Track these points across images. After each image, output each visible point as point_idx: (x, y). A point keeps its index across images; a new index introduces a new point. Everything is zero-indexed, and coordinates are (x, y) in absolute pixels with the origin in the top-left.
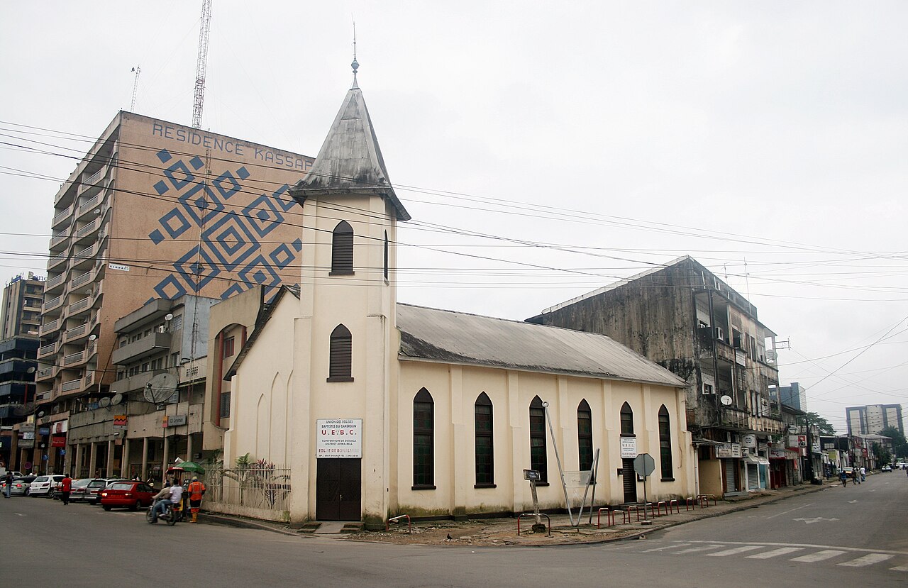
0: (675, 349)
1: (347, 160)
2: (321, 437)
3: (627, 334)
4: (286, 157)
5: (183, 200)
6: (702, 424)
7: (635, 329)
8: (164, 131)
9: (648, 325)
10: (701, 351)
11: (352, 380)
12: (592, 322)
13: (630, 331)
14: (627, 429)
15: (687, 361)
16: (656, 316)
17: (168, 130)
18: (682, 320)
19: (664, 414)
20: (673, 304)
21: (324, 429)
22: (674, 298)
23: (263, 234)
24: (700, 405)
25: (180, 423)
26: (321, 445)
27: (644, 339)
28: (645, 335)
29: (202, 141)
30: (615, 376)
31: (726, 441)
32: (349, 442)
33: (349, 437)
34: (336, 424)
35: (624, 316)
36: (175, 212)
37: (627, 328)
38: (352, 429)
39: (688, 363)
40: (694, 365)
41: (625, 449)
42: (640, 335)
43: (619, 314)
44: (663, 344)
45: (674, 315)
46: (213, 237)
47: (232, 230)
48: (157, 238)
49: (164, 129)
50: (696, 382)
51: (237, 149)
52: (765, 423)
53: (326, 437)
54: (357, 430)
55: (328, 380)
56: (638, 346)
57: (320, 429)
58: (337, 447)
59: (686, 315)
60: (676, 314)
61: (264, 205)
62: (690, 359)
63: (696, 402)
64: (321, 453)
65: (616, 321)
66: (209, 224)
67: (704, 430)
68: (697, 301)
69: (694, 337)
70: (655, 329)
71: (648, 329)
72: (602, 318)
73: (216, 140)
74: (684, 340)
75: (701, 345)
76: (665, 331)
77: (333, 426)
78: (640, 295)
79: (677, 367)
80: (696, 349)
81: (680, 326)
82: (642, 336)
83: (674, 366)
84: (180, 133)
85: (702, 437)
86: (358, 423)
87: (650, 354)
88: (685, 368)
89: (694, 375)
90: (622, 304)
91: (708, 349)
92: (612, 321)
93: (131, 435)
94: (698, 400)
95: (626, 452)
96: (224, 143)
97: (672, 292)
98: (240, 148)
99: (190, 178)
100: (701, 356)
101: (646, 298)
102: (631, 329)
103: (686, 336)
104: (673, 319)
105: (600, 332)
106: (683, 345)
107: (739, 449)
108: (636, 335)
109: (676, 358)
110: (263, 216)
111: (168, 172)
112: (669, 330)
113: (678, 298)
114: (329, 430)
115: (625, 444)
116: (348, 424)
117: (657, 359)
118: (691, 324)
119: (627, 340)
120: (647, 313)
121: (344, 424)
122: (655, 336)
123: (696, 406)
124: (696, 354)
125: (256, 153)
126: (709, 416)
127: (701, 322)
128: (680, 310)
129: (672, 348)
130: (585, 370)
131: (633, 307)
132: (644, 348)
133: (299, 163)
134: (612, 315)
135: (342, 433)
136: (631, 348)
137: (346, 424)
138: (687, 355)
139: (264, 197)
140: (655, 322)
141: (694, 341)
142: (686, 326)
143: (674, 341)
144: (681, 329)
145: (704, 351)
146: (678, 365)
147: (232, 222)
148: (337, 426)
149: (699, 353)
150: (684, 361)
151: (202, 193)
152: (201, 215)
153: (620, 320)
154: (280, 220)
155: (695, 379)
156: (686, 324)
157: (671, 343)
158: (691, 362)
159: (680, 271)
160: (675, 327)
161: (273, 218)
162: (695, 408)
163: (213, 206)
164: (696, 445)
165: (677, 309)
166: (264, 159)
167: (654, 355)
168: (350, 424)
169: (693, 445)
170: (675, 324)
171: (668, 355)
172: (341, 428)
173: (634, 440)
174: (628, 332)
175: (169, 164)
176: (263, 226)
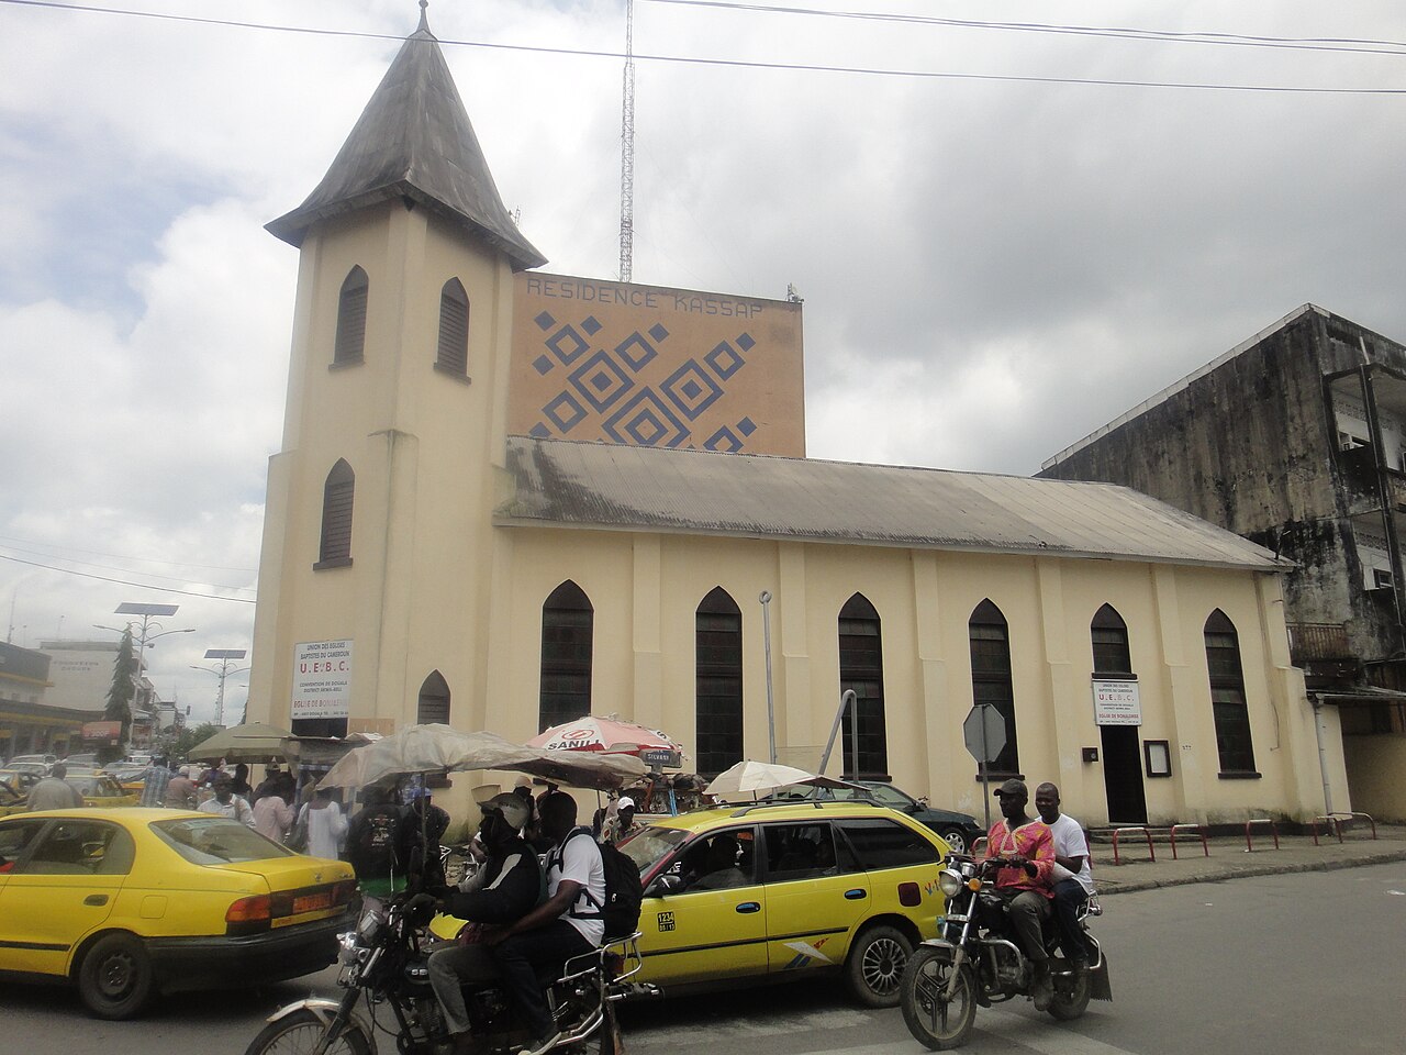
0: (1292, 500)
1: (371, 155)
2: (299, 678)
3: (1192, 484)
4: (722, 303)
5: (574, 379)
6: (1367, 656)
7: (1208, 472)
8: (542, 287)
9: (1233, 461)
10: (1350, 500)
11: (350, 563)
12: (1126, 473)
13: (1199, 478)
14: (1113, 662)
15: (1321, 523)
16: (1248, 441)
17: (549, 285)
18: (1304, 440)
19: (1219, 630)
20: (1283, 409)
21: (304, 662)
22: (1283, 397)
23: (692, 415)
24: (1357, 615)
26: (299, 694)
27: (1228, 490)
28: (1229, 482)
29: (597, 294)
30: (1062, 548)
32: (336, 687)
33: (338, 677)
35: (1185, 450)
36: (565, 396)
37: (1192, 472)
38: (343, 659)
39: (1324, 527)
40: (1337, 529)
41: (1108, 707)
42: (1218, 483)
43: (1176, 448)
44: (1267, 494)
45: (1285, 431)
46: (619, 426)
47: (646, 414)
48: (541, 434)
49: (543, 284)
50: (1344, 565)
51: (647, 300)
53: (306, 678)
54: (350, 662)
55: (317, 567)
56: (1214, 503)
57: (298, 661)
58: (319, 696)
59: (1312, 429)
60: (1291, 430)
61: (692, 375)
62: (1327, 519)
63: (1348, 609)
64: (297, 710)
65: (1170, 463)
66: (614, 409)
67: (1373, 666)
68: (1335, 396)
69: (1332, 470)
70: (1249, 466)
71: (1233, 469)
72: (1144, 461)
73: (617, 291)
74: (1310, 480)
75: (1351, 487)
76: (1270, 467)
77: (318, 655)
78: (1214, 405)
79: (1301, 538)
80: (1339, 495)
81: (1301, 452)
82: (1224, 488)
84: (565, 287)
85: (1369, 684)
87: (1241, 519)
88: (1318, 540)
89: (1340, 552)
90: (1181, 428)
91: (1368, 493)
92: (1164, 463)
94: (1353, 604)
95: (1110, 712)
96: (629, 295)
97: (1279, 387)
98: (652, 297)
99: (583, 347)
100: (1352, 510)
101: (1226, 408)
102: (1200, 473)
103: (1314, 471)
104: (1285, 441)
105: (1142, 489)
106: (1309, 491)
108: (1211, 484)
109: (1296, 519)
110: (691, 390)
111: (552, 344)
112: (1278, 464)
113: (1291, 396)
114: (310, 667)
115: (1106, 694)
117: (1257, 527)
118: (1323, 444)
120: (1230, 437)
121: (333, 651)
122: (1248, 482)
123: (1349, 616)
124: (1341, 505)
125: (677, 302)
126: (1382, 635)
127: (1349, 438)
128: (1297, 420)
129: (1286, 500)
131: (1200, 430)
132: (1228, 508)
133: (741, 308)
134: (1163, 453)
135: (329, 667)
137: (336, 650)
138: (1319, 512)
139: (691, 365)
140: (1248, 452)
141: (1334, 479)
142: (1313, 450)
143: (1290, 485)
144: (1304, 457)
145: (1359, 497)
146: (1301, 533)
147: (647, 403)
148: (323, 655)
149: (1347, 504)
150: (1314, 523)
151: (601, 367)
152: (601, 396)
153: (1178, 460)
154: (718, 393)
155: (1343, 560)
156: (1314, 446)
157: (1284, 490)
158: (1330, 524)
159: (1292, 340)
160: (1291, 457)
161: (707, 392)
162: (1347, 621)
163: (617, 383)
164: (1317, 700)
165: (1292, 420)
166: (689, 310)
167: (1249, 520)
168: (339, 650)
169: (1309, 698)
170: (1289, 450)
171: (1278, 514)
172: (327, 659)
173: (1132, 686)
174: (1195, 480)
175: (553, 331)
176: (692, 404)
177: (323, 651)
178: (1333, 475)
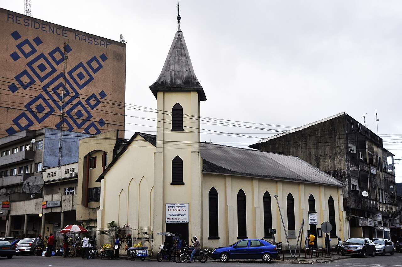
0: (336, 164)
1: (178, 71)
2: (168, 212)
3: (308, 155)
4: (95, 39)
5: (30, 64)
6: (351, 207)
7: (313, 153)
8: (15, 19)
9: (320, 151)
10: (350, 166)
11: (184, 184)
13: (310, 154)
14: (312, 210)
16: (325, 146)
17: (18, 19)
18: (340, 149)
19: (331, 202)
20: (335, 139)
21: (169, 208)
22: (335, 136)
23: (81, 87)
24: (350, 196)
25: (56, 206)
26: (168, 216)
27: (318, 159)
28: (319, 157)
29: (41, 27)
30: (306, 180)
31: (365, 217)
32: (182, 215)
33: (183, 212)
34: (175, 206)
35: (306, 145)
36: (25, 72)
37: (308, 152)
38: (184, 208)
39: (343, 173)
40: (346, 174)
41: (311, 220)
42: (315, 156)
43: (304, 144)
44: (329, 161)
45: (335, 145)
46: (49, 89)
47: (61, 85)
48: (13, 88)
49: (15, 18)
51: (63, 33)
52: (387, 207)
53: (171, 212)
54: (187, 209)
55: (171, 184)
56: (315, 162)
57: (167, 208)
58: (176, 217)
59: (342, 146)
60: (337, 145)
61: (81, 70)
62: (344, 170)
63: (348, 195)
64: (168, 220)
65: (302, 148)
66: (47, 81)
67: (353, 210)
68: (349, 139)
69: (346, 158)
70: (325, 153)
71: (320, 153)
72: (293, 146)
73: (50, 27)
74: (341, 160)
75: (351, 163)
76: (330, 154)
77: (174, 207)
78: (316, 134)
80: (348, 165)
81: (339, 151)
82: (317, 158)
83: (336, 174)
84: (26, 21)
85: (351, 214)
86: (187, 205)
87: (321, 167)
88: (341, 176)
89: (347, 180)
90: (306, 138)
91: (355, 165)
92: (300, 148)
93: (13, 213)
94: (349, 194)
95: (312, 221)
96: (55, 29)
97: (334, 133)
98: (66, 32)
99: (34, 51)
100: (351, 169)
101: (319, 135)
102: (311, 152)
103: (342, 158)
104: (335, 148)
105: (293, 155)
106: (340, 162)
107: (372, 222)
108: (313, 156)
109: (336, 169)
110: (81, 76)
111: (19, 47)
112: (333, 154)
113: (338, 136)
114: (172, 209)
115: (311, 217)
116: (182, 206)
117: (325, 170)
118: (345, 151)
119: (308, 159)
120: (320, 144)
121: (180, 206)
122: (324, 157)
123: (348, 197)
124: (348, 167)
125: (76, 36)
126: (355, 202)
127: (351, 150)
128: (339, 143)
129: (334, 164)
130: (291, 177)
131: (311, 140)
132: (318, 164)
133: (102, 43)
134: (300, 145)
135: (179, 210)
136: (311, 163)
137: (181, 206)
138: (342, 168)
139: (81, 65)
140: (325, 149)
141: (347, 161)
142: (342, 152)
143: (335, 160)
144: (339, 153)
145: (352, 166)
146: (337, 173)
147: (61, 80)
148: (176, 207)
149: (350, 167)
150: (341, 171)
151: (42, 61)
152: (42, 75)
153: (304, 148)
154: (91, 79)
155: (347, 182)
156: (342, 151)
157: (334, 161)
158: (345, 171)
159: (339, 121)
160: (336, 153)
161: (87, 78)
162: (347, 198)
163: (49, 69)
164: (349, 219)
165: (337, 142)
166: (81, 40)
167: (323, 168)
168: (183, 206)
169: (347, 218)
170: (336, 151)
171: (332, 168)
172: (178, 208)
173: (316, 215)
174: (309, 154)
175: (19, 41)
176: (81, 82)
177: (177, 206)
178: (346, 159)
